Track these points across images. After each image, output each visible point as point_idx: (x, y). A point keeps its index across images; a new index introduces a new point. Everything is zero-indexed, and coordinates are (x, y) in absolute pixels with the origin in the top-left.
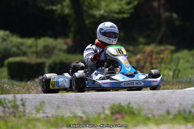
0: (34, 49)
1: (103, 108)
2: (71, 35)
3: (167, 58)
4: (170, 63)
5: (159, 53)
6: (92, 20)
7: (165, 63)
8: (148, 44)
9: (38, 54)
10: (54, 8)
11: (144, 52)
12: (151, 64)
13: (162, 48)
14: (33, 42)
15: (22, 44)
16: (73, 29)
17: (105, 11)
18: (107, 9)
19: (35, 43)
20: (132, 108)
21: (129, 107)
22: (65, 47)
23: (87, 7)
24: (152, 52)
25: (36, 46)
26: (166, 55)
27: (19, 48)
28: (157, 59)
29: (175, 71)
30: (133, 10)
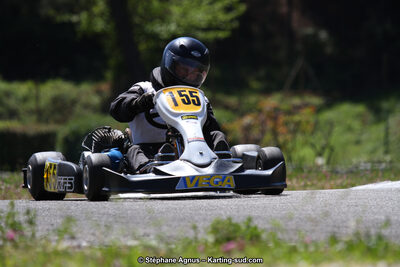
0: (32, 105)
1: (195, 228)
2: (109, 75)
3: (308, 122)
4: (312, 133)
5: (290, 113)
6: (152, 44)
7: (304, 132)
8: (267, 92)
9: (40, 115)
10: (75, 18)
11: (260, 111)
12: (275, 133)
13: (296, 101)
14: (30, 90)
15: (8, 94)
16: (112, 62)
17: (179, 26)
18: (183, 22)
19: (34, 91)
20: (256, 228)
21: (248, 227)
22: (96, 100)
23: (141, 17)
24: (276, 110)
25: (37, 98)
26: (305, 116)
28: (286, 124)
29: (323, 148)
30: (236, 24)
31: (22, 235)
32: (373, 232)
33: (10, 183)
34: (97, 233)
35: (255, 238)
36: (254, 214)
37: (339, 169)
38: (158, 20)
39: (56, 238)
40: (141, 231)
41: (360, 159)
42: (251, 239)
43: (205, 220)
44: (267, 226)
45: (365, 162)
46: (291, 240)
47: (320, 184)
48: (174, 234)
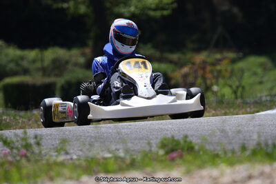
0: (38, 65)
1: (149, 144)
2: (90, 43)
3: (226, 70)
4: (230, 77)
5: (213, 64)
7: (224, 77)
8: (198, 50)
9: (44, 71)
10: (65, 5)
11: (193, 64)
12: (204, 78)
13: (218, 56)
14: (37, 54)
15: (22, 58)
16: (92, 34)
17: (136, 7)
18: (140, 5)
19: (40, 55)
20: (191, 142)
21: (185, 142)
22: (82, 60)
23: (111, 3)
24: (204, 62)
25: (42, 60)
26: (223, 66)
27: (17, 64)
28: (211, 72)
29: (238, 87)
30: (175, 5)
31: (33, 153)
32: (270, 142)
33: (25, 118)
34: (84, 150)
35: (190, 149)
36: (189, 133)
37: (248, 100)
38: (122, 5)
39: (56, 153)
40: (113, 147)
41: (263, 94)
42: (188, 149)
43: (157, 138)
44: (199, 141)
45: (266, 96)
46: (215, 150)
47: (235, 112)
48: (136, 148)
